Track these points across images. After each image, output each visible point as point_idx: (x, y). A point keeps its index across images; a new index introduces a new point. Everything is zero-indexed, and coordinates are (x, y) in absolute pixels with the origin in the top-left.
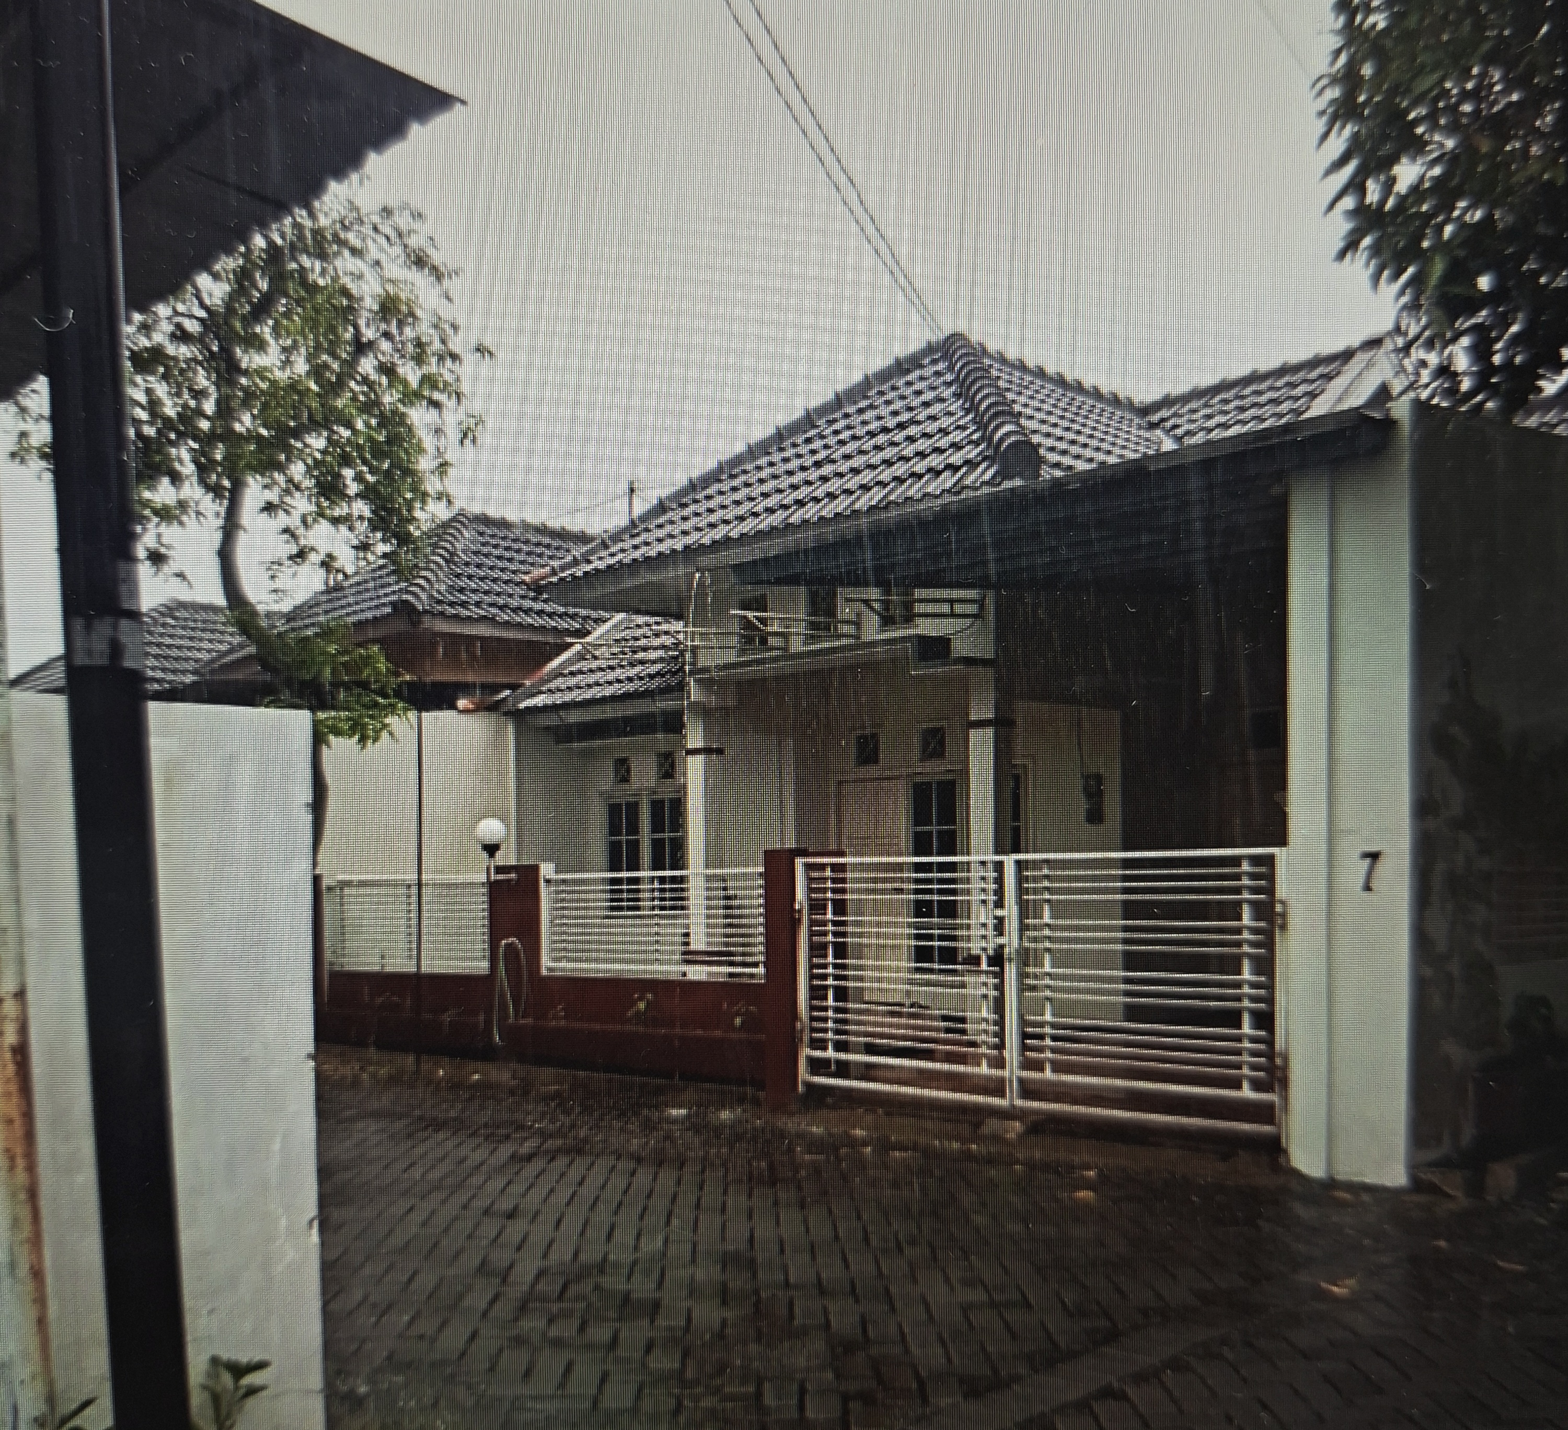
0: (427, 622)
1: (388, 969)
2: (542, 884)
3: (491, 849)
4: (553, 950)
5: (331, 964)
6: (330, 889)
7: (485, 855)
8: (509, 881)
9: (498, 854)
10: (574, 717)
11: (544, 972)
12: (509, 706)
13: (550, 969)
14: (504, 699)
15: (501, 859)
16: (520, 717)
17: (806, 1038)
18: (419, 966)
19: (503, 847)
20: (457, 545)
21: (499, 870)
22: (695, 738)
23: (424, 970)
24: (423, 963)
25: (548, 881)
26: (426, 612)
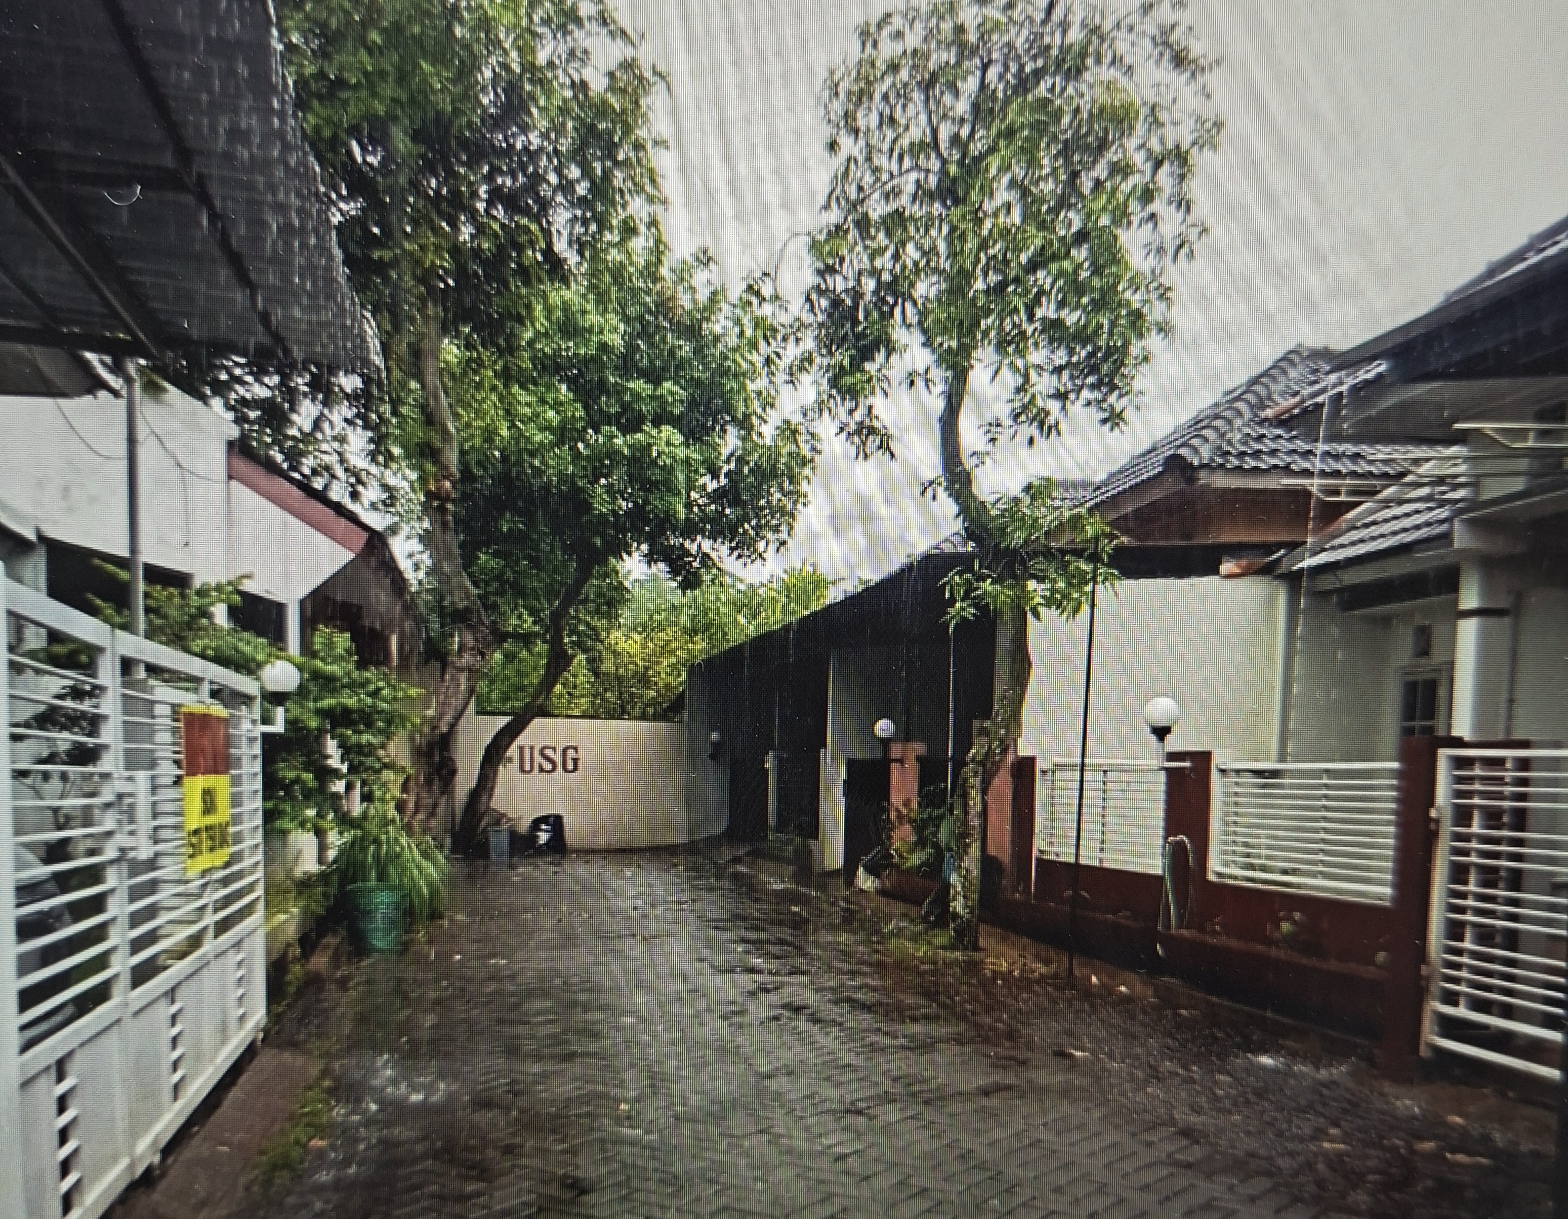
0: (1204, 478)
1: (1106, 865)
2: (1215, 776)
3: (1161, 732)
4: (1225, 853)
5: (1041, 852)
6: (1044, 772)
7: (1153, 738)
8: (1184, 768)
9: (1168, 738)
10: (1351, 577)
11: (1211, 877)
12: (1283, 569)
13: (1219, 875)
14: (1279, 560)
15: (1173, 743)
16: (1293, 580)
17: (1434, 989)
18: (1077, 855)
19: (1175, 730)
20: (1273, 387)
21: (1172, 756)
22: (1470, 599)
23: (1083, 861)
24: (1082, 852)
25: (1223, 771)
26: (1202, 466)
